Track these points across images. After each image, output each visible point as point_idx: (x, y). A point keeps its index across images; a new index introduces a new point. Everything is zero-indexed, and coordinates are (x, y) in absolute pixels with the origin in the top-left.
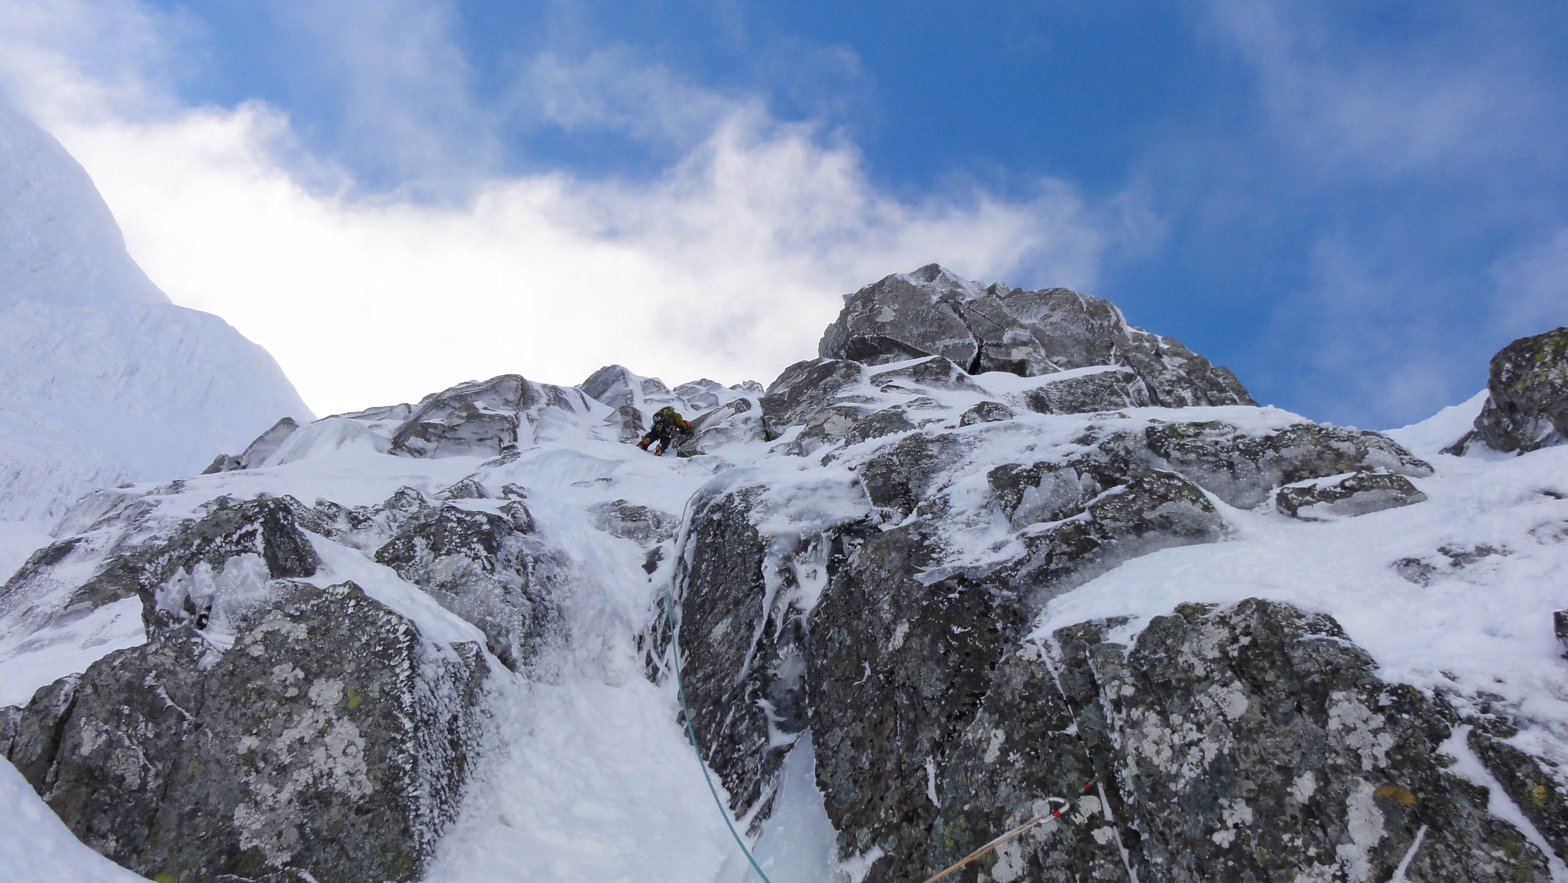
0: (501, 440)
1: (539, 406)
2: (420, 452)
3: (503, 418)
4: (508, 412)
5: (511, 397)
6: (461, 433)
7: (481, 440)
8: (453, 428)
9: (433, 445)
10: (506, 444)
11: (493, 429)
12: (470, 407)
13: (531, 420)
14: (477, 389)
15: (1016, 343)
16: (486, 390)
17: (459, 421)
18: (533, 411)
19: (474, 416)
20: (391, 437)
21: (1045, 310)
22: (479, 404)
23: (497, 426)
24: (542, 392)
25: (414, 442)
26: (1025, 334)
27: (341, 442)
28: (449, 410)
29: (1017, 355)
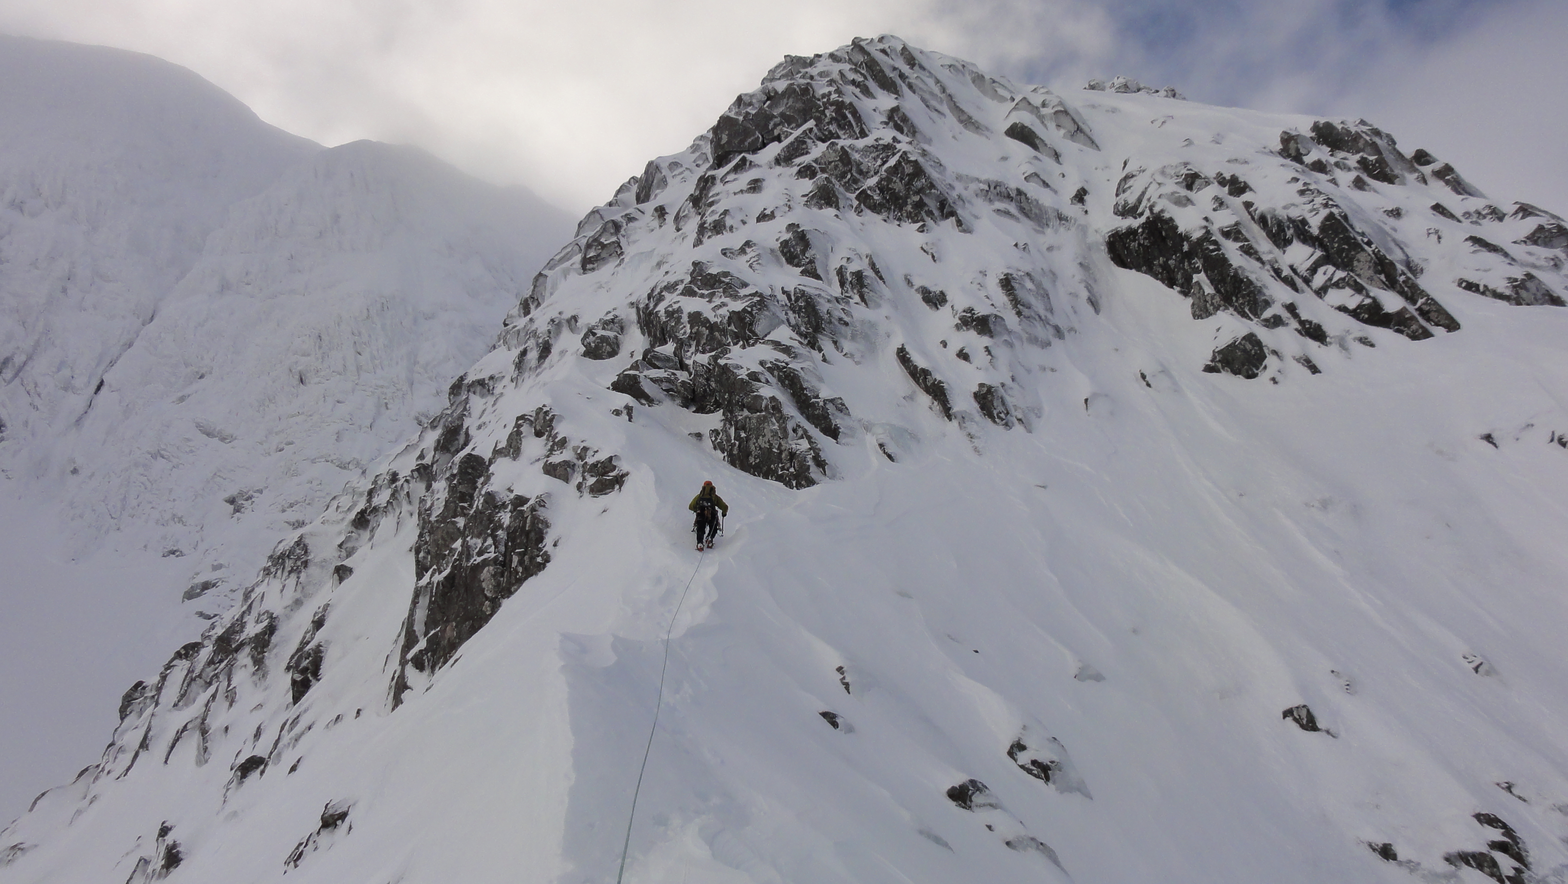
0: (617, 252)
1: (624, 228)
2: (593, 269)
3: (613, 242)
4: (614, 239)
5: (612, 231)
6: (603, 255)
7: (610, 255)
8: (599, 255)
9: (596, 265)
10: (619, 252)
11: (612, 249)
12: (601, 244)
13: (624, 236)
14: (599, 233)
15: (776, 125)
16: (602, 233)
17: (600, 251)
18: (622, 232)
19: (604, 246)
20: (580, 266)
21: (785, 101)
22: (602, 240)
23: (613, 246)
24: (622, 220)
25: (589, 266)
26: (777, 120)
27: (565, 277)
28: (594, 247)
29: (776, 132)
